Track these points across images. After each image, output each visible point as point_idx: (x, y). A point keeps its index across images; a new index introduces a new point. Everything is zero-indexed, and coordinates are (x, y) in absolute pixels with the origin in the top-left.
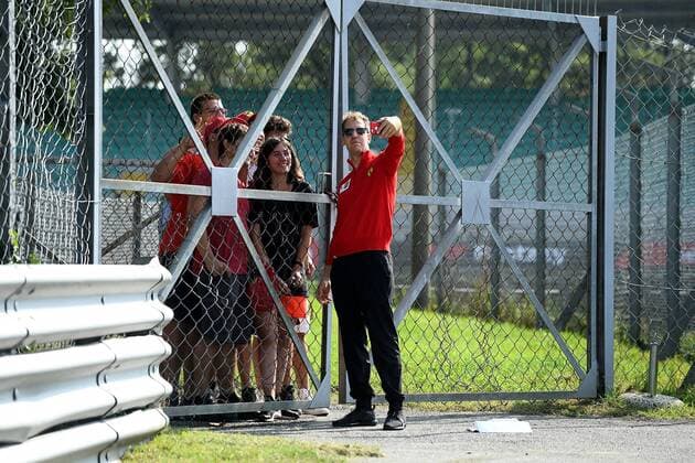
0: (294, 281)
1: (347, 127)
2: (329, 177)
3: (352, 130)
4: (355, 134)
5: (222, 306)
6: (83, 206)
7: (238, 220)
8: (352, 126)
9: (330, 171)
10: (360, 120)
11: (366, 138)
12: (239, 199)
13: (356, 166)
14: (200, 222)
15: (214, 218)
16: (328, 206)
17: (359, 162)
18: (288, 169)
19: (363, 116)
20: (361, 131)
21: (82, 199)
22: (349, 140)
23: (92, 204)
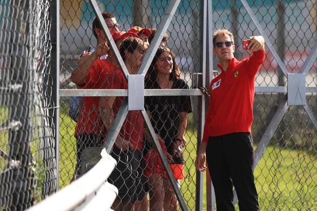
0: (177, 153)
1: (218, 41)
2: (201, 77)
3: (222, 43)
4: (225, 46)
5: (134, 178)
6: (51, 111)
7: (144, 112)
8: (222, 40)
9: (201, 71)
10: (227, 36)
11: (232, 49)
12: (145, 97)
13: (225, 69)
14: (121, 116)
15: (130, 112)
16: (200, 97)
17: (227, 66)
18: (171, 71)
19: (229, 33)
20: (228, 44)
21: (50, 106)
22: (220, 50)
23: (56, 109)
